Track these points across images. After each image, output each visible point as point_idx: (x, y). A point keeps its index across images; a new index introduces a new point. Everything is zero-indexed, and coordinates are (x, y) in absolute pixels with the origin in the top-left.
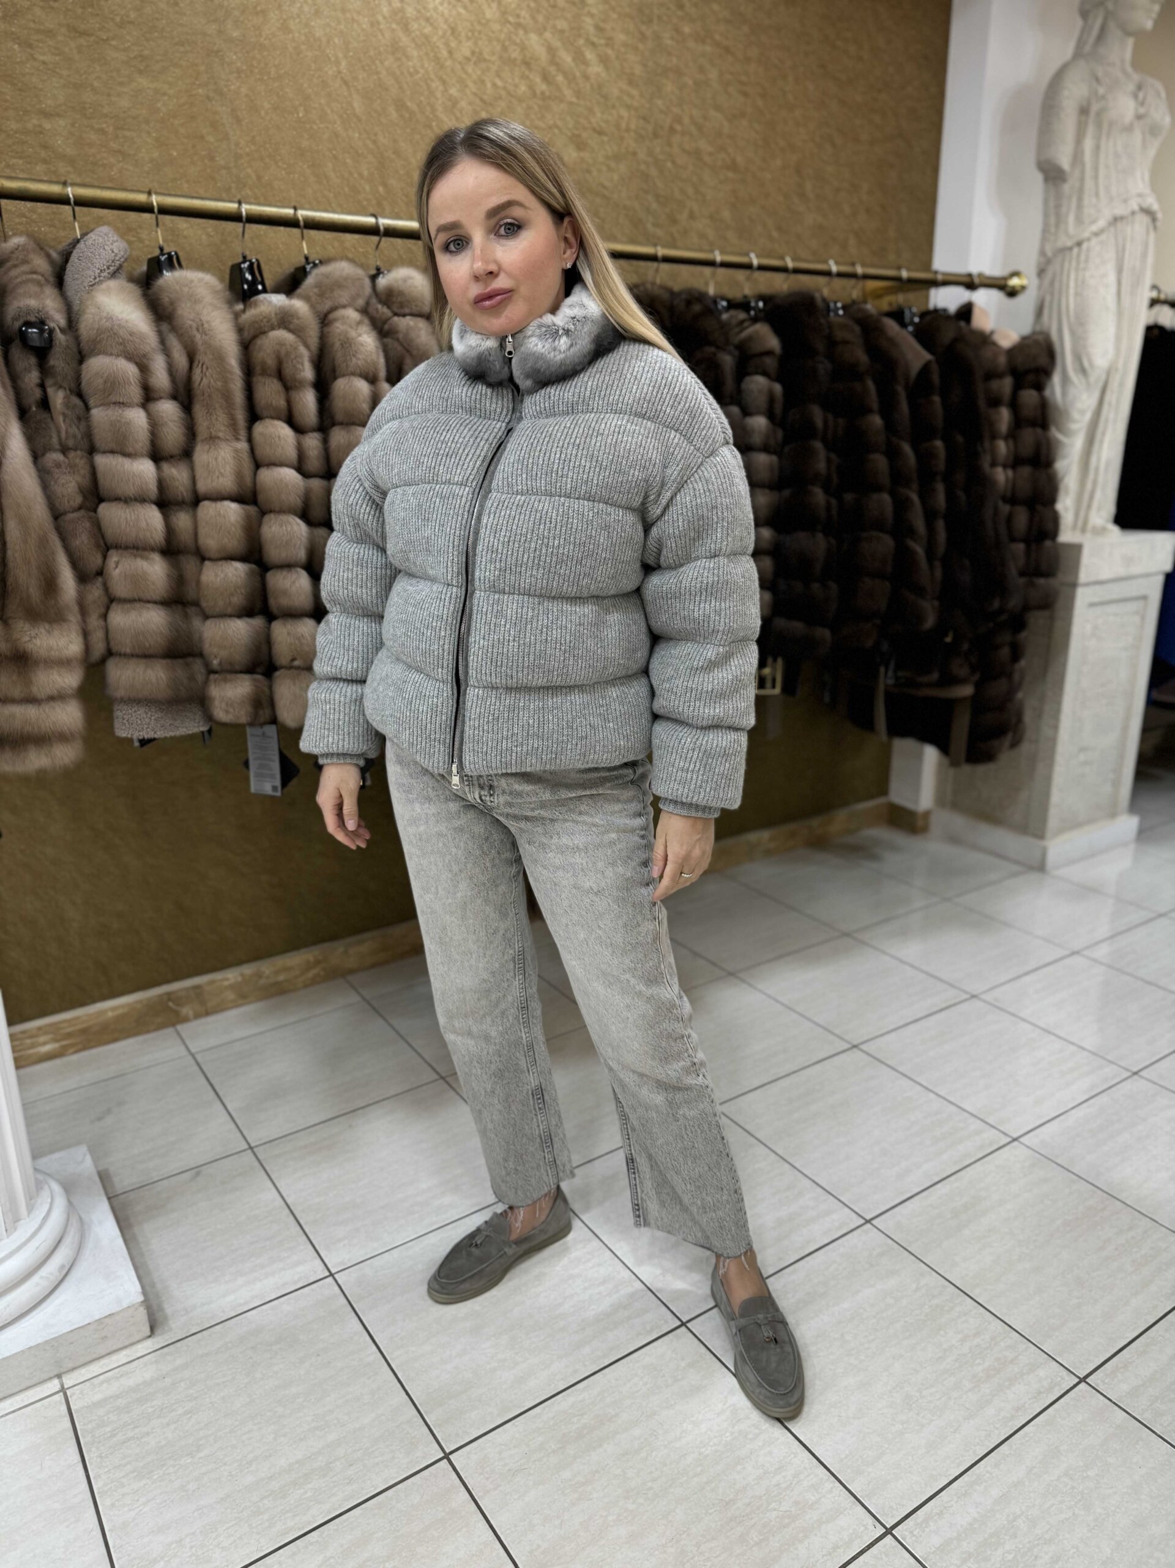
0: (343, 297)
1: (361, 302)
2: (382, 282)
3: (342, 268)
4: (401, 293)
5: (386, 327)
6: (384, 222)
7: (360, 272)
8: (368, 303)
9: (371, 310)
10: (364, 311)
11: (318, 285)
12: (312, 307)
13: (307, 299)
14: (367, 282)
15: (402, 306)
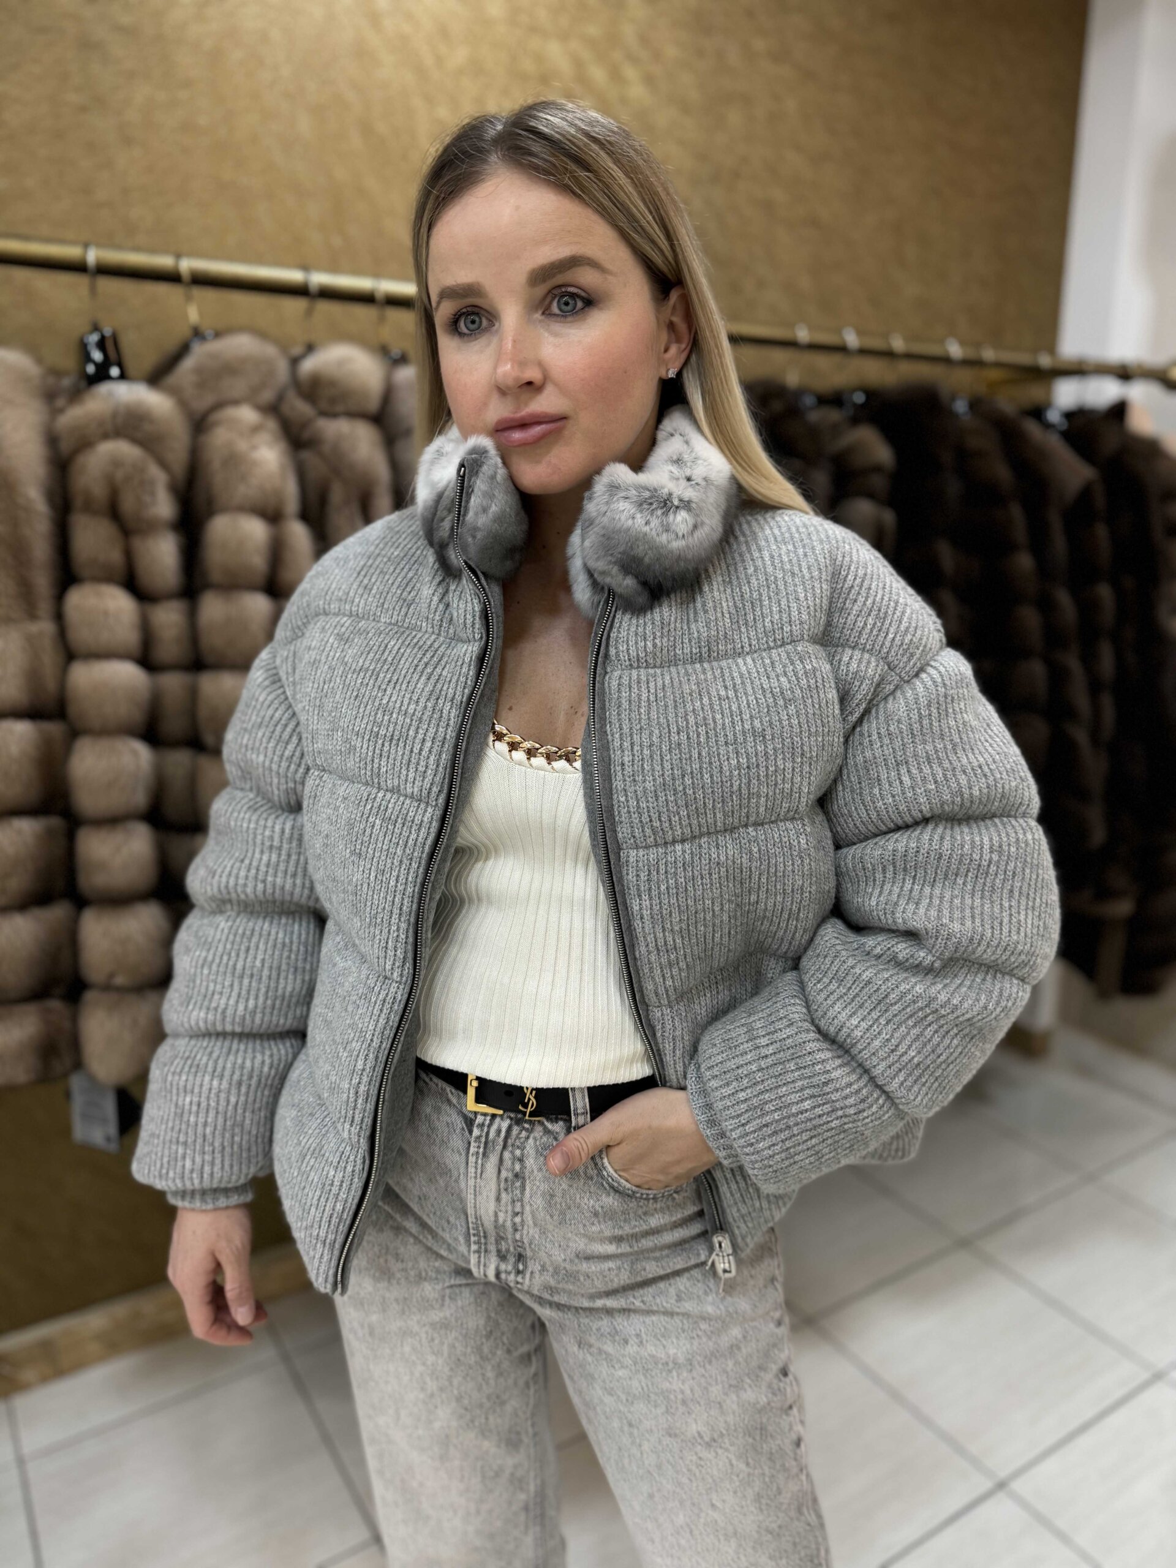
0: (238, 387)
1: (267, 396)
2: (309, 365)
3: (242, 344)
4: (332, 383)
5: (306, 435)
6: (319, 279)
7: (270, 350)
8: (280, 398)
9: (286, 409)
10: (273, 409)
11: (199, 371)
12: (183, 404)
13: (174, 392)
14: (282, 368)
15: (333, 401)
